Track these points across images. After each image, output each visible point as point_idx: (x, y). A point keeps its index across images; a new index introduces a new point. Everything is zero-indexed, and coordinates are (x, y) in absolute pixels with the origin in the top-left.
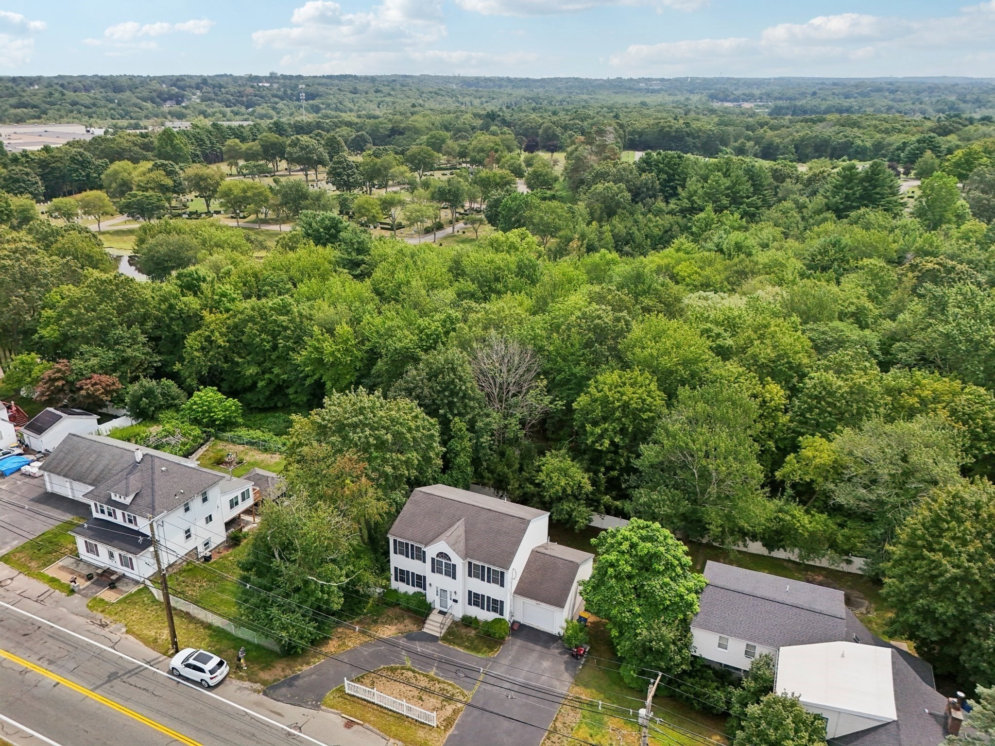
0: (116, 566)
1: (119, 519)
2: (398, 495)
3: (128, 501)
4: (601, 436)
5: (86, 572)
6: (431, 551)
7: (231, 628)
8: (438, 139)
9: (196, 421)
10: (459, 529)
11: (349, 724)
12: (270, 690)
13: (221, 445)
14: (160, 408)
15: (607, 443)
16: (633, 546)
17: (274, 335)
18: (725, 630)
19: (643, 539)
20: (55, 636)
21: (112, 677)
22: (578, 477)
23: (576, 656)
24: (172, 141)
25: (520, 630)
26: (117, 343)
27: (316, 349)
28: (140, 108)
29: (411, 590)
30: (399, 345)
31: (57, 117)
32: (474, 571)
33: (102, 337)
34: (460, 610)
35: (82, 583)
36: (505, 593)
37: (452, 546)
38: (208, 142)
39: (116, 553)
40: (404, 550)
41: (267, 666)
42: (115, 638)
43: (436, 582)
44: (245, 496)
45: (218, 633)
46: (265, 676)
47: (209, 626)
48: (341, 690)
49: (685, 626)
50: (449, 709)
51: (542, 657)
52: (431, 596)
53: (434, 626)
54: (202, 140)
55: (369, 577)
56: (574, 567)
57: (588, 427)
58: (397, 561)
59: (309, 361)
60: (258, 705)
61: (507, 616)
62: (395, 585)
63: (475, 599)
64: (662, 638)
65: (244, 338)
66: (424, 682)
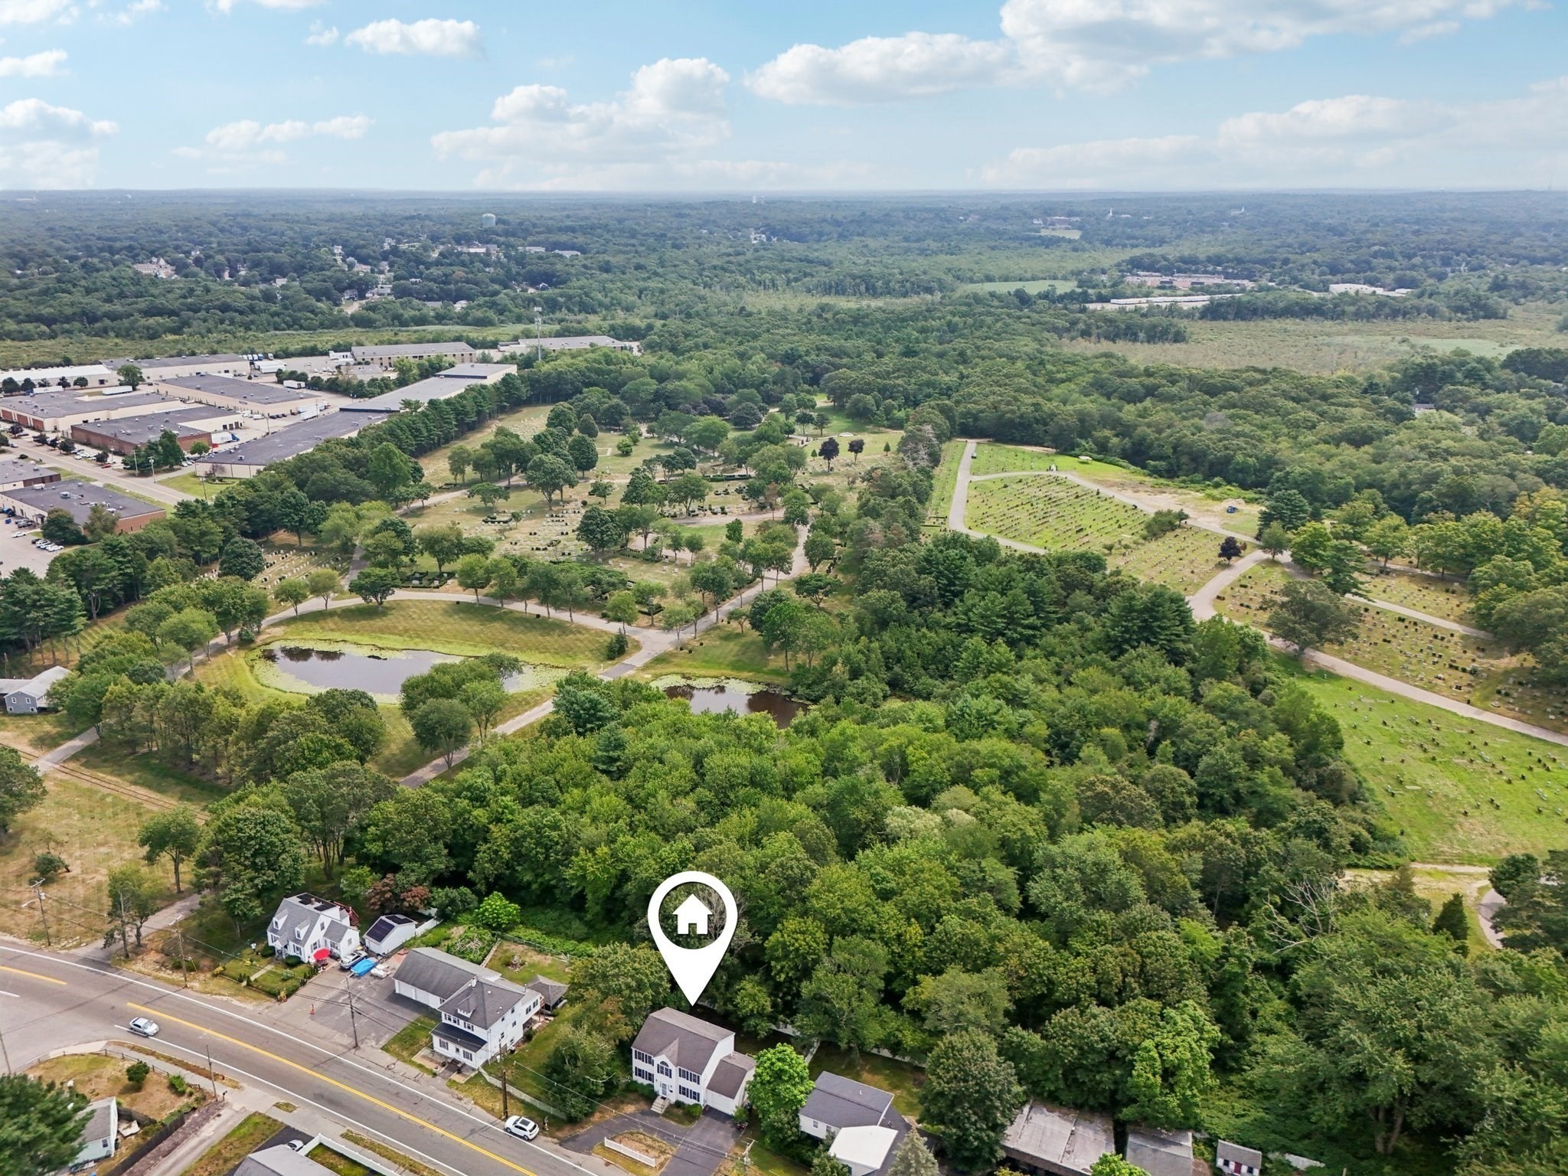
0: (460, 1057)
1: (461, 1025)
2: (638, 1020)
3: (468, 1015)
4: (781, 971)
5: (441, 1061)
6: (657, 1060)
7: (537, 1104)
8: (712, 431)
9: (488, 926)
10: (674, 1046)
11: (607, 1164)
12: (562, 1143)
13: (506, 945)
14: (458, 912)
15: (783, 976)
16: (773, 1064)
17: (547, 848)
18: (816, 1117)
19: (779, 1060)
20: (432, 1104)
21: (473, 1132)
22: (762, 1002)
23: (740, 1129)
24: (391, 459)
25: (710, 1111)
26: (428, 859)
27: (581, 867)
28: (312, 312)
29: (646, 1082)
30: (644, 875)
31: (204, 331)
32: (682, 1074)
33: (417, 856)
34: (674, 1097)
35: (441, 1070)
36: (701, 1089)
37: (669, 1058)
38: (424, 431)
39: (461, 1050)
40: (640, 1057)
41: (559, 1129)
42: (469, 1107)
43: (660, 1079)
44: (535, 1005)
45: (528, 1106)
46: (559, 1134)
47: (522, 1102)
48: (603, 1145)
49: (795, 1114)
50: (663, 1158)
51: (719, 1129)
52: (657, 1088)
53: (658, 1106)
54: (418, 430)
55: (618, 1073)
56: (744, 1072)
57: (773, 963)
58: (637, 1063)
59: (574, 877)
60: (556, 1151)
61: (701, 1103)
62: (635, 1078)
63: (683, 1091)
64: (781, 1121)
65: (523, 850)
66: (649, 1142)
